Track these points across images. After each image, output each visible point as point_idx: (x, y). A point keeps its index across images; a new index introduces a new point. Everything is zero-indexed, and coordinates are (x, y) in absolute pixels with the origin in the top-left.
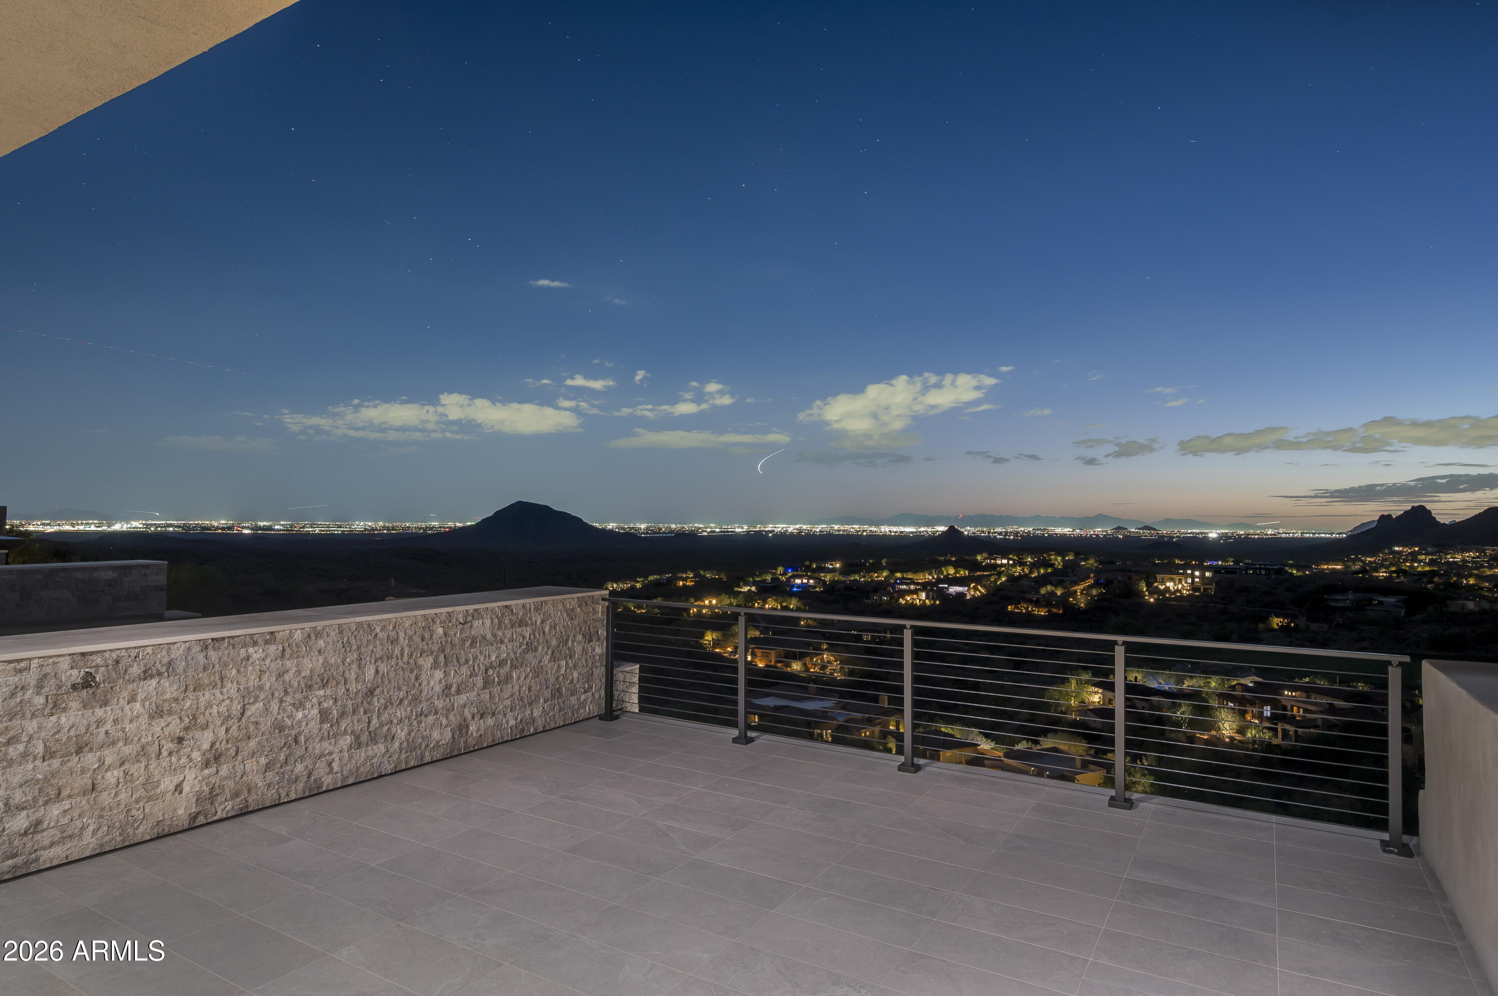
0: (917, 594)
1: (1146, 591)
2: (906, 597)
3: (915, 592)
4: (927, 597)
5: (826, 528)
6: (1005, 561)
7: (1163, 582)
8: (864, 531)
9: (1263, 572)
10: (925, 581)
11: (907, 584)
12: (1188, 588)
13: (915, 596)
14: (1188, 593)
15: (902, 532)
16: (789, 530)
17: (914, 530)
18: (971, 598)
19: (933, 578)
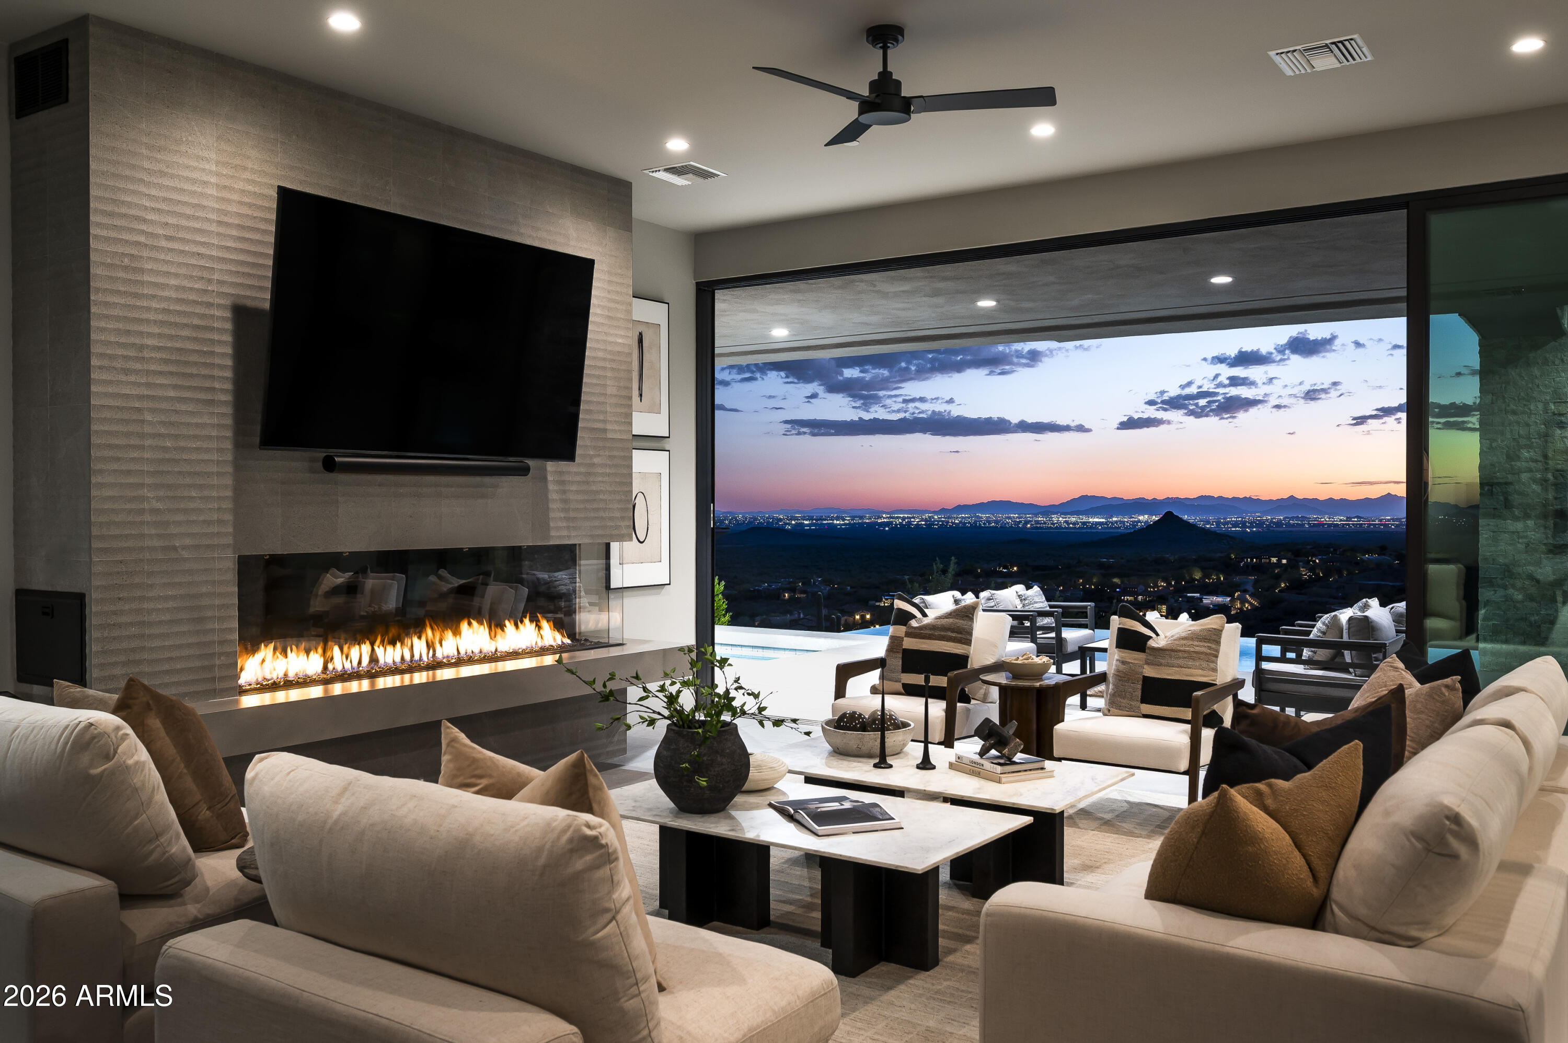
0: (1153, 607)
5: (969, 518)
6: (1275, 560)
8: (1027, 522)
10: (1158, 590)
15: (1084, 523)
16: (914, 522)
17: (1104, 520)
18: (1237, 613)
19: (1169, 585)
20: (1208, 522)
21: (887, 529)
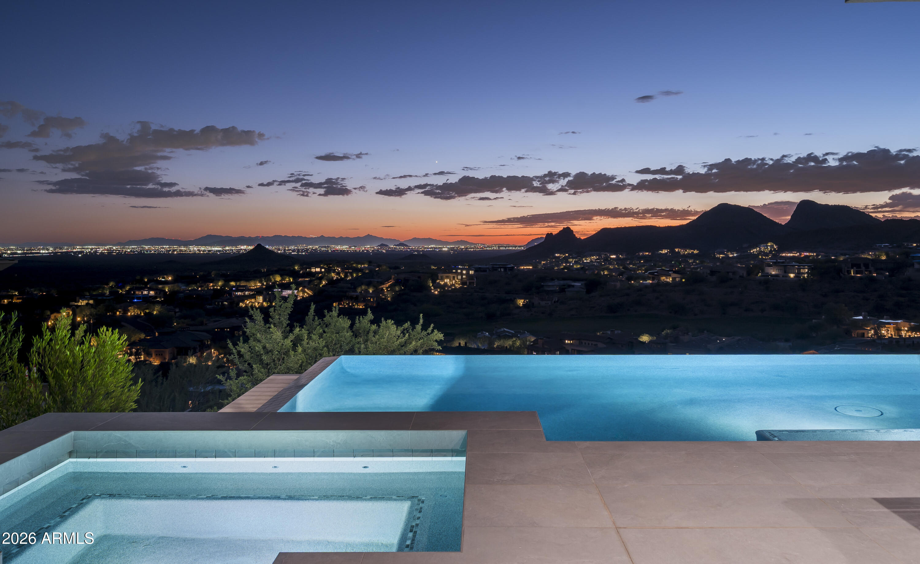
0: (255, 298)
1: (432, 286)
2: (246, 301)
3: (253, 297)
4: (264, 300)
5: (137, 248)
6: (318, 270)
7: (442, 279)
8: (174, 251)
9: (502, 270)
10: (257, 288)
11: (242, 291)
12: (459, 283)
13: (253, 300)
14: (459, 286)
15: (209, 251)
16: (99, 251)
17: (221, 249)
18: (301, 299)
19: (263, 284)
20: (279, 250)
21: (80, 255)
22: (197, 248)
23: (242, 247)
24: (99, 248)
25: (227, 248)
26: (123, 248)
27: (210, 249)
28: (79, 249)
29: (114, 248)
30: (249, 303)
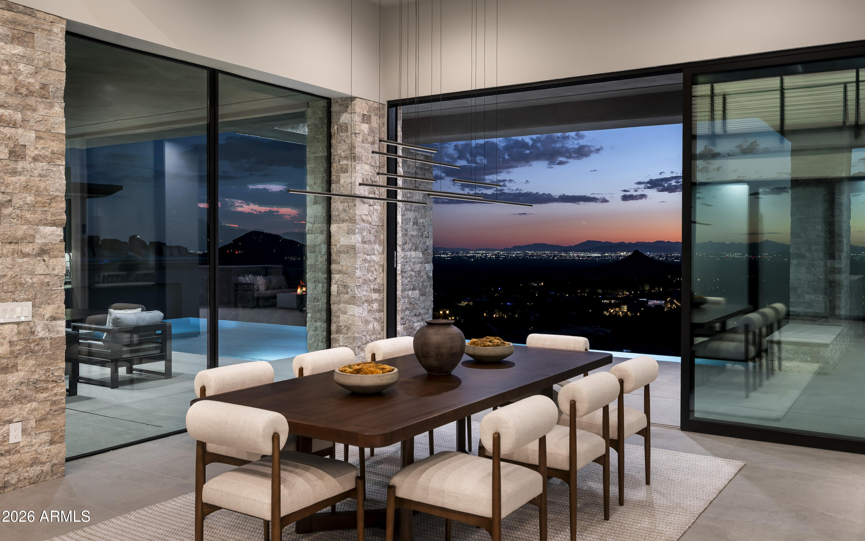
0: (620, 308)
2: (610, 310)
3: (618, 305)
4: (629, 310)
5: (521, 253)
8: (555, 256)
11: (608, 299)
13: (617, 309)
15: (588, 257)
16: (488, 256)
17: (600, 255)
18: (668, 310)
19: (630, 293)
20: (661, 256)
21: (472, 260)
22: (576, 254)
23: (622, 254)
24: (488, 253)
25: (606, 254)
26: (509, 253)
27: (589, 255)
28: (472, 253)
29: (501, 253)
30: (613, 311)
